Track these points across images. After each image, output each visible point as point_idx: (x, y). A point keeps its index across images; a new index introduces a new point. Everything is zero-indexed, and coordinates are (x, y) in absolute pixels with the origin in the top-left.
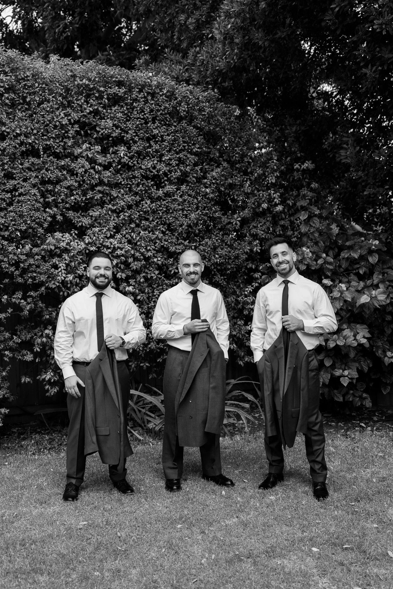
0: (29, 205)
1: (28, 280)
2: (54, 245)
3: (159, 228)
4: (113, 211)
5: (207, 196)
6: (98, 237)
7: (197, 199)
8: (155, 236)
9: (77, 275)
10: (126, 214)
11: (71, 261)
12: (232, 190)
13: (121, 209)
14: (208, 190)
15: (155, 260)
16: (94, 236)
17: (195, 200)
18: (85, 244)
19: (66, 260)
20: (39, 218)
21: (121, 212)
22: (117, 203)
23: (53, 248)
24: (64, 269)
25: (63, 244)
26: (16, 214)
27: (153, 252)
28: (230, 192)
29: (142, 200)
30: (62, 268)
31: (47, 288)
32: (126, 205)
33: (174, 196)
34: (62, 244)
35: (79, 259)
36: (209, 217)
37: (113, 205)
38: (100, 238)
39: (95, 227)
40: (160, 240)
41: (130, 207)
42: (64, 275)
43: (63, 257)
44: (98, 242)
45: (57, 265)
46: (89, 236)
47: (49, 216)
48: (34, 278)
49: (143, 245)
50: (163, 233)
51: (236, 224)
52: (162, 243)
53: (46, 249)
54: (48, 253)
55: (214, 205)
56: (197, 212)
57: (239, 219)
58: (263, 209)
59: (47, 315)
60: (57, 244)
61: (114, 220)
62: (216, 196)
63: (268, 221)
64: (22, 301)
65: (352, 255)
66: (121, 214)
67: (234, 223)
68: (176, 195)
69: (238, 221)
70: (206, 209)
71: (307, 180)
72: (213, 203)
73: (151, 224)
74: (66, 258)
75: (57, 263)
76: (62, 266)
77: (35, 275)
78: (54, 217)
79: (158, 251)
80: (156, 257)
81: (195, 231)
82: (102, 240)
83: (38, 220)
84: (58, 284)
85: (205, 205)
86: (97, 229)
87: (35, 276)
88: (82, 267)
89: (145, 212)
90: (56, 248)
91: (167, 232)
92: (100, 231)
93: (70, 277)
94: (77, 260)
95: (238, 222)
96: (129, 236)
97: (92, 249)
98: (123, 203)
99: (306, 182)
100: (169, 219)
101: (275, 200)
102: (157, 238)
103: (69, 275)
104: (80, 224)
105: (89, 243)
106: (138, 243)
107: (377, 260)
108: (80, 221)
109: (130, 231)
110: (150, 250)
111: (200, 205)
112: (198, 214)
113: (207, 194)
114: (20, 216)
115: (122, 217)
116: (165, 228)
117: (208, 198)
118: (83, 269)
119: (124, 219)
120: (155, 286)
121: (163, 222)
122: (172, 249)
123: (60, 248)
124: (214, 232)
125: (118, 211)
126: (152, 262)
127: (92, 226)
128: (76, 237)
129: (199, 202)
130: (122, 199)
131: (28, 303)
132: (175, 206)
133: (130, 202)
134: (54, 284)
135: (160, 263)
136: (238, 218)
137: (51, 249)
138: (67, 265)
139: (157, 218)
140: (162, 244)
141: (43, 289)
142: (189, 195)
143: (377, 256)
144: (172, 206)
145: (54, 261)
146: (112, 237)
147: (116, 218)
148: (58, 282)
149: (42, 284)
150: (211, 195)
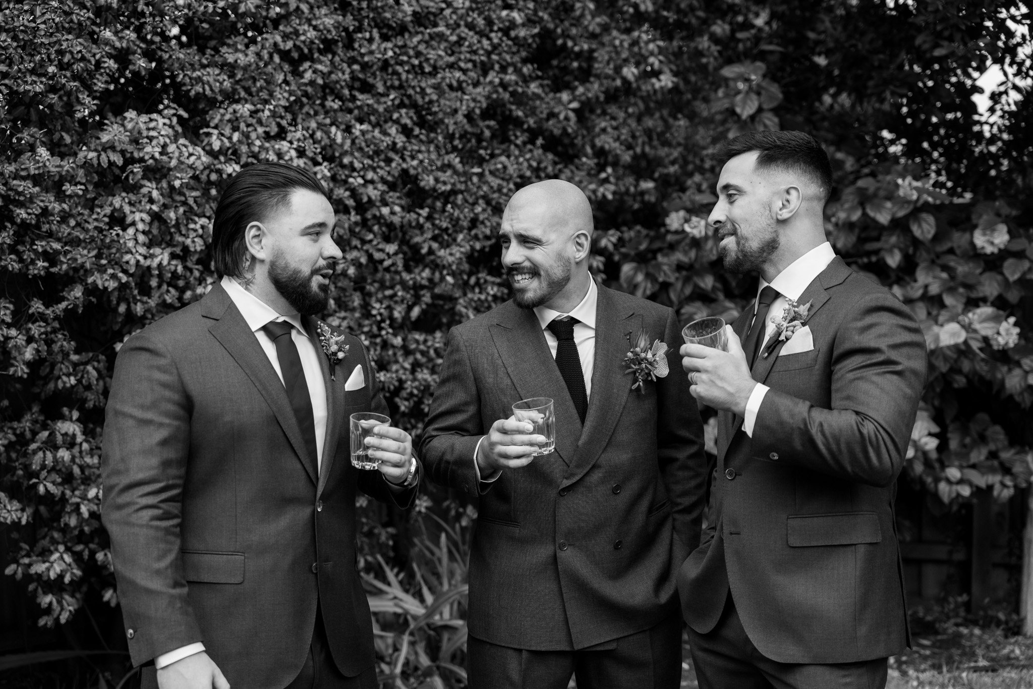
0: (54, 11)
1: (33, 262)
2: (123, 152)
3: (395, 116)
4: (285, 55)
5: (513, 34)
6: (247, 136)
7: (489, 39)
8: (388, 140)
9: (178, 250)
10: (320, 67)
11: (165, 206)
12: (562, 21)
13: (306, 51)
14: (517, 16)
15: (385, 211)
16: (235, 129)
17: (486, 43)
18: (211, 153)
19: (151, 201)
20: (83, 59)
21: (303, 58)
22: (297, 33)
23: (118, 160)
24: (144, 232)
25: (152, 150)
26: (15, 38)
27: (380, 186)
28: (556, 27)
29: (359, 29)
30: (141, 226)
31: (92, 291)
32: (320, 39)
33: (436, 25)
34: (148, 149)
35: (191, 201)
36: (513, 94)
37: (286, 37)
38: (253, 136)
39: (237, 101)
40: (401, 153)
41: (328, 46)
42: (142, 250)
43: (144, 190)
44: (244, 149)
45: (125, 216)
46: (216, 127)
47: (110, 56)
48: (51, 258)
49: (357, 165)
50: (406, 131)
51: (567, 119)
52: (404, 160)
53: (95, 162)
54: (96, 178)
55: (525, 61)
56: (488, 79)
57: (575, 105)
58: (625, 80)
59: (68, 375)
60: (130, 148)
61: (286, 82)
62: (533, 36)
63: (629, 116)
64: (13, 332)
65: (871, 213)
66: (307, 65)
67: (562, 117)
68: (441, 23)
69: (574, 110)
70: (510, 70)
71: (701, 14)
72: (524, 54)
73: (379, 103)
74: (155, 194)
75: (127, 209)
76: (139, 217)
77: (57, 246)
78: (122, 57)
79: (392, 187)
80: (386, 204)
81: (482, 132)
82: (258, 143)
83: (78, 67)
84: (124, 279)
85: (508, 57)
86: (245, 109)
87: (57, 252)
88: (198, 226)
89: (365, 66)
90: (130, 161)
91: (417, 131)
92: (253, 113)
93: (162, 256)
94: (185, 203)
95: (571, 115)
96: (325, 136)
97: (229, 170)
98: (312, 34)
99: (698, 18)
100: (423, 92)
101: (651, 60)
102: (393, 147)
103: (157, 251)
104: (199, 88)
105: (222, 151)
106: (346, 160)
107: (933, 232)
108: (199, 80)
109: (328, 121)
110: (372, 182)
111: (494, 57)
112: (491, 82)
113: (513, 25)
114: (23, 48)
115: (308, 75)
116: (411, 118)
117: (515, 40)
118: (200, 231)
119: (312, 83)
120: (373, 289)
121: (406, 101)
122: (428, 181)
123: (142, 160)
124: (517, 137)
125: (295, 55)
126: (374, 216)
127: (231, 97)
128: (180, 129)
129: (495, 47)
130: (309, 21)
131: (30, 340)
132: (437, 54)
133: (329, 31)
134: (114, 277)
135: (396, 220)
136: (570, 102)
137: (111, 164)
138: (156, 217)
139: (393, 87)
140: (405, 166)
141: (78, 292)
142: (471, 26)
143: (931, 219)
144: (432, 55)
145: (117, 202)
146: (281, 134)
147: (290, 78)
148: (125, 272)
149: (77, 275)
150: (522, 33)
